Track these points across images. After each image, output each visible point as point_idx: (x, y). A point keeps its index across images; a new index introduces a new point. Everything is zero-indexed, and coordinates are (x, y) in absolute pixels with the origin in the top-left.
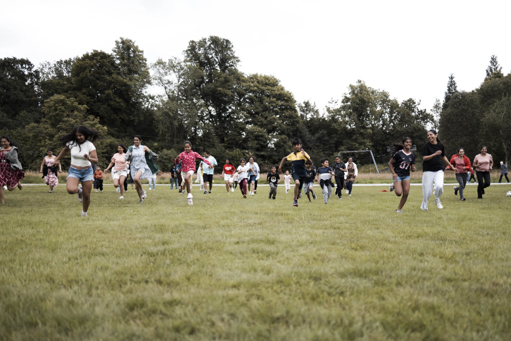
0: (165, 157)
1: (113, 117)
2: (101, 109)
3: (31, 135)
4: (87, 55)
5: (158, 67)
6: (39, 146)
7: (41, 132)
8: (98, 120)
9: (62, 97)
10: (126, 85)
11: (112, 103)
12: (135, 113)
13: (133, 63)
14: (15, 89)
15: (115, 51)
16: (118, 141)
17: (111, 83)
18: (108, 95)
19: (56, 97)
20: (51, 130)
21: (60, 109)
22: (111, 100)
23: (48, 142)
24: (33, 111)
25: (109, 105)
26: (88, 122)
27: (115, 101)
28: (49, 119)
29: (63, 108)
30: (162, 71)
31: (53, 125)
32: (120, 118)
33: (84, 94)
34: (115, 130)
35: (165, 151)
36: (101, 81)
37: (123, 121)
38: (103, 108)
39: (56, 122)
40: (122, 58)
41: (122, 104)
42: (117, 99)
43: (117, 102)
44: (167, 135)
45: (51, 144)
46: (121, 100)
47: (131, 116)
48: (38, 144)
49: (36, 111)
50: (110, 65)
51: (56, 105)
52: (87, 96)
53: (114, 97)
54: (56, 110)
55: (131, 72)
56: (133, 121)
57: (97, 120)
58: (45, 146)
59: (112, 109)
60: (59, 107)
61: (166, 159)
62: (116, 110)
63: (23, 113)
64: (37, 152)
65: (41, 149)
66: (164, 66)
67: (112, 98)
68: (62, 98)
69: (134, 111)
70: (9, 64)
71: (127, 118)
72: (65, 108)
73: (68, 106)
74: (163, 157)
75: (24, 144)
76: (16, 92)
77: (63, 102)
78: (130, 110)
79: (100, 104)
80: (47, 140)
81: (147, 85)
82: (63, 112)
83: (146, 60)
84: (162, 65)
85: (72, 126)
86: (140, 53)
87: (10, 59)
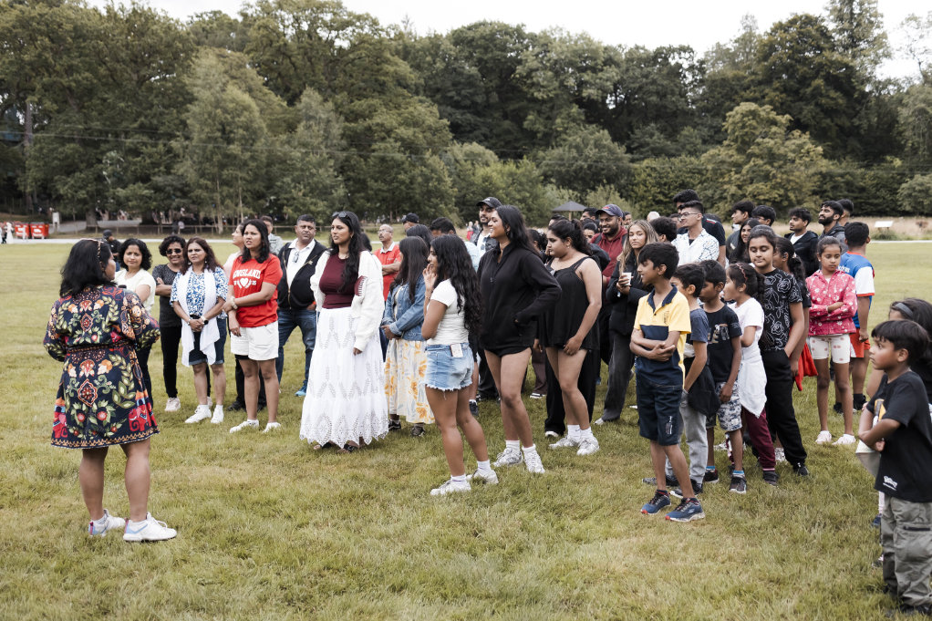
0: (918, 188)
1: (824, 125)
2: (805, 112)
3: (710, 167)
4: (780, 23)
5: (905, 26)
6: (722, 183)
7: (723, 162)
8: (808, 136)
9: (753, 106)
10: (846, 66)
11: (823, 101)
12: (863, 113)
13: (859, 25)
14: (673, 93)
15: (827, 9)
16: (833, 164)
17: (821, 66)
18: (817, 88)
19: (745, 107)
20: (738, 158)
21: (750, 125)
22: (821, 95)
23: (734, 177)
24: (698, 124)
25: (817, 104)
26: (793, 141)
27: (828, 96)
28: (733, 141)
29: (754, 123)
30: (914, 33)
31: (740, 151)
32: (837, 125)
33: (776, 89)
34: (828, 145)
35: (918, 178)
36: (804, 64)
37: (841, 128)
38: (808, 111)
39: (744, 144)
40: (840, 18)
41: (840, 101)
42: (833, 94)
43: (833, 99)
44: (921, 149)
45: (739, 179)
46: (838, 94)
47: (855, 120)
48: (721, 180)
49: (702, 125)
50: (818, 35)
51: (745, 119)
52: (781, 93)
53: (827, 91)
54: (744, 126)
55: (853, 41)
56: (859, 127)
57: (806, 137)
58: (730, 182)
59: (822, 111)
60: (749, 122)
61: (920, 191)
62: (829, 112)
63: (687, 131)
64: (719, 192)
65: (725, 187)
66: (919, 25)
67: (824, 92)
68: (753, 109)
69: (861, 109)
70: (661, 56)
71: (848, 124)
72: (757, 122)
73: (762, 120)
74: (914, 188)
75: (691, 177)
76: (674, 99)
77: (753, 114)
78: (854, 109)
79: (804, 103)
80: (732, 173)
81: (884, 60)
82: (755, 128)
83: (882, 16)
84: (913, 23)
85: (770, 150)
86: (872, 6)
87: (664, 48)
